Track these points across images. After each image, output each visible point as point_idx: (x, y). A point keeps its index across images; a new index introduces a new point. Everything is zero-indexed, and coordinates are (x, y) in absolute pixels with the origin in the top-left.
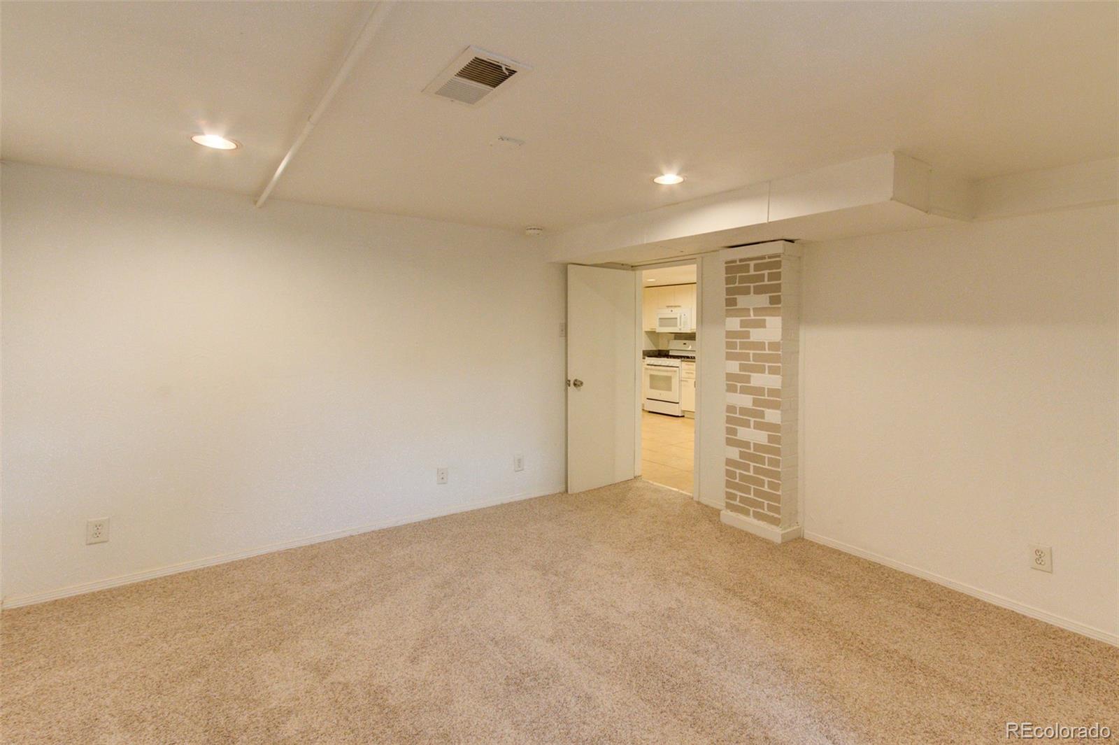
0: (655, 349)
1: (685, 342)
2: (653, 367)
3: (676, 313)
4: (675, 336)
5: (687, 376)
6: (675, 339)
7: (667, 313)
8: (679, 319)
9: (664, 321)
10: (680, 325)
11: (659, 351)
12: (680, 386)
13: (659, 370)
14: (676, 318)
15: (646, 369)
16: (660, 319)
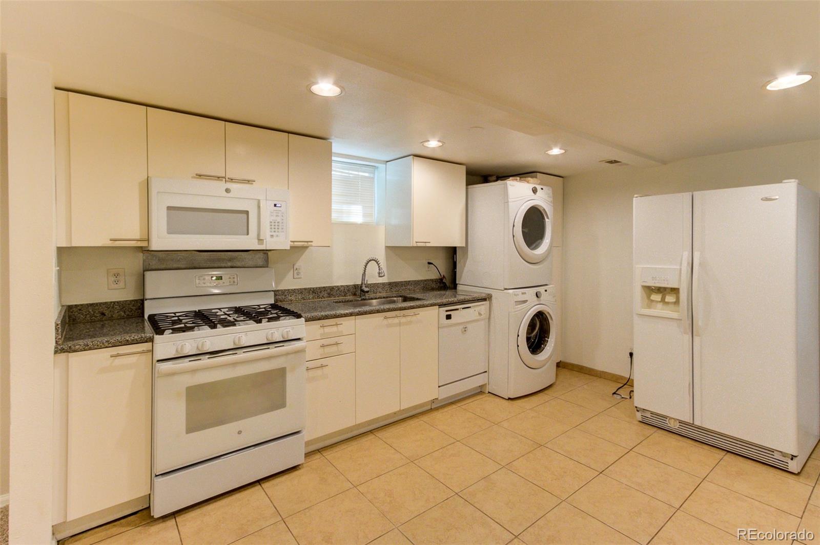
3: (244, 197)
7: (208, 197)
8: (252, 217)
10: (261, 230)
14: (245, 212)
16: (169, 208)
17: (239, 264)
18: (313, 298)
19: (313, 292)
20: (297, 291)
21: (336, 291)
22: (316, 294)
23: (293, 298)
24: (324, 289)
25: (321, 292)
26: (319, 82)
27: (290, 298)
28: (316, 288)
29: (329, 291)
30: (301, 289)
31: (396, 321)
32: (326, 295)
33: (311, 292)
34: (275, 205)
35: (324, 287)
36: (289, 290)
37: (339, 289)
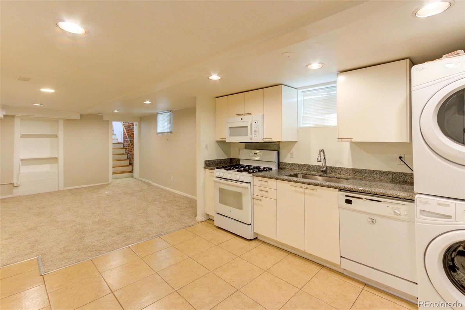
0: (226, 157)
1: (257, 151)
2: (222, 181)
3: (247, 121)
4: (245, 145)
5: (260, 193)
6: (246, 148)
7: (237, 122)
8: (249, 128)
9: (233, 130)
10: (251, 134)
11: (231, 159)
12: (252, 204)
13: (229, 185)
14: (247, 127)
15: (215, 182)
16: (230, 128)
17: (269, 149)
18: (299, 170)
19: (298, 166)
20: (291, 164)
21: (312, 168)
22: (300, 168)
23: (289, 168)
24: (305, 165)
25: (303, 167)
26: (212, 75)
27: (288, 167)
28: (300, 164)
29: (307, 167)
30: (293, 164)
31: (301, 190)
32: (306, 169)
33: (297, 166)
34: (256, 123)
35: (304, 164)
36: (287, 163)
37: (313, 167)
